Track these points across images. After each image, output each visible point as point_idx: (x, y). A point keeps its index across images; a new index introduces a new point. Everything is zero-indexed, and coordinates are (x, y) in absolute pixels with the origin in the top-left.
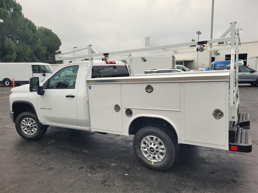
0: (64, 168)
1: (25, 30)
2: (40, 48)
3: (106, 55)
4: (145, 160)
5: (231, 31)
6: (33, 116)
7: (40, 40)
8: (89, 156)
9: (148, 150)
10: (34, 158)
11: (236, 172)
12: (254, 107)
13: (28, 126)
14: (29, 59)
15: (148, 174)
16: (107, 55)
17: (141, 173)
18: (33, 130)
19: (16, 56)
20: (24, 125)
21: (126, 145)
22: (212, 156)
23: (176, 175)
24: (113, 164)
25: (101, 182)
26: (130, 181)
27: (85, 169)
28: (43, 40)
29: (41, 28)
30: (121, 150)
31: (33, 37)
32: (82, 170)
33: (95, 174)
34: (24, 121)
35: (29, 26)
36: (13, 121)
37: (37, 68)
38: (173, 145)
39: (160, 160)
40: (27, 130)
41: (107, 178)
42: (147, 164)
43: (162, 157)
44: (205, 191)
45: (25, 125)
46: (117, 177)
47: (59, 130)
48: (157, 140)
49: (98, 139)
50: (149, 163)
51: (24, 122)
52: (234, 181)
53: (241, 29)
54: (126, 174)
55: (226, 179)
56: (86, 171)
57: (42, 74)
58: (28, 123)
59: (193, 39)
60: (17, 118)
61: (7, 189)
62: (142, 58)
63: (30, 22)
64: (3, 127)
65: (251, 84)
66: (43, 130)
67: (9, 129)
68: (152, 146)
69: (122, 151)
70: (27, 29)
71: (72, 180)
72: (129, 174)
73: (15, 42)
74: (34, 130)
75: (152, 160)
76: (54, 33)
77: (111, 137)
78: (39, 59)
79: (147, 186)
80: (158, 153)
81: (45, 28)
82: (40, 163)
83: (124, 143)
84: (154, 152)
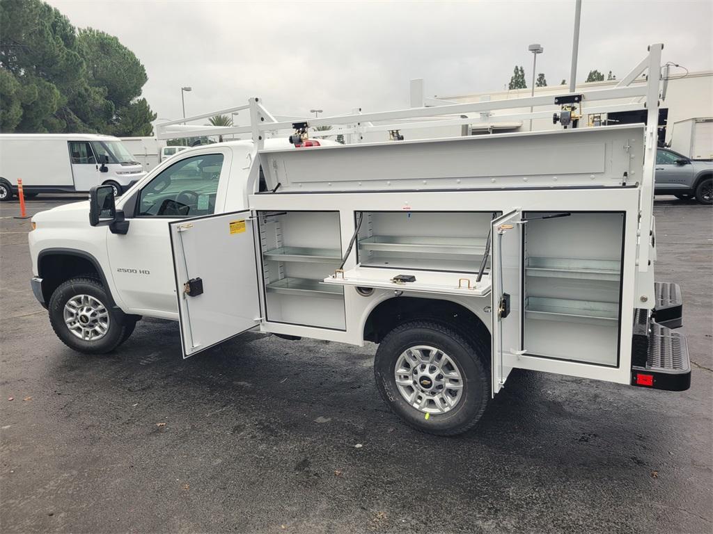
0: (193, 428)
1: (44, 37)
2: (86, 90)
3: (301, 126)
4: (406, 409)
5: (647, 69)
6: (96, 288)
7: (88, 67)
8: (254, 396)
9: (415, 383)
10: (109, 402)
11: (644, 438)
12: (684, 263)
13: (85, 316)
14: (56, 121)
15: (416, 443)
16: (304, 127)
17: (398, 442)
18: (97, 328)
19: (22, 113)
20: (72, 315)
21: (350, 367)
22: (579, 397)
23: (490, 446)
24: (320, 420)
25: (294, 465)
26: (370, 463)
27: (249, 430)
28: (94, 68)
29: (88, 32)
30: (339, 381)
31: (67, 60)
32: (242, 433)
33: (276, 444)
34: (73, 303)
35: (54, 26)
36: (42, 303)
37: (84, 149)
38: (482, 369)
39: (447, 409)
40: (81, 327)
41: (308, 455)
42: (413, 419)
43: (452, 402)
44: (565, 486)
45: (75, 315)
46: (337, 453)
47: (164, 327)
48: (439, 356)
49: (275, 351)
50: (418, 417)
51: (73, 307)
52: (639, 462)
53: (677, 66)
54: (359, 446)
55: (617, 457)
56: (252, 437)
57: (99, 167)
58: (85, 308)
59: (517, 67)
60: (52, 296)
61: (52, 483)
62: (392, 131)
63: (57, 13)
64: (9, 316)
65: (676, 196)
66: (124, 327)
67: (28, 323)
68: (426, 372)
69: (342, 384)
70: (49, 35)
71: (219, 461)
72: (367, 443)
73: (16, 73)
74: (101, 327)
75: (425, 410)
76: (125, 46)
77: (309, 345)
78: (84, 121)
79: (416, 476)
80: (440, 391)
81: (100, 31)
82: (126, 418)
83: (344, 362)
84: (431, 388)
